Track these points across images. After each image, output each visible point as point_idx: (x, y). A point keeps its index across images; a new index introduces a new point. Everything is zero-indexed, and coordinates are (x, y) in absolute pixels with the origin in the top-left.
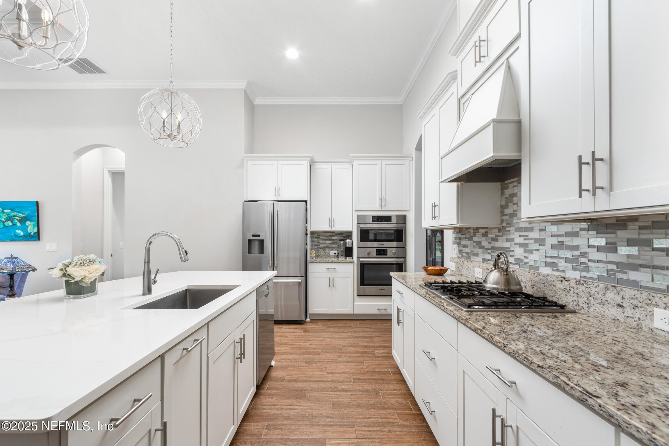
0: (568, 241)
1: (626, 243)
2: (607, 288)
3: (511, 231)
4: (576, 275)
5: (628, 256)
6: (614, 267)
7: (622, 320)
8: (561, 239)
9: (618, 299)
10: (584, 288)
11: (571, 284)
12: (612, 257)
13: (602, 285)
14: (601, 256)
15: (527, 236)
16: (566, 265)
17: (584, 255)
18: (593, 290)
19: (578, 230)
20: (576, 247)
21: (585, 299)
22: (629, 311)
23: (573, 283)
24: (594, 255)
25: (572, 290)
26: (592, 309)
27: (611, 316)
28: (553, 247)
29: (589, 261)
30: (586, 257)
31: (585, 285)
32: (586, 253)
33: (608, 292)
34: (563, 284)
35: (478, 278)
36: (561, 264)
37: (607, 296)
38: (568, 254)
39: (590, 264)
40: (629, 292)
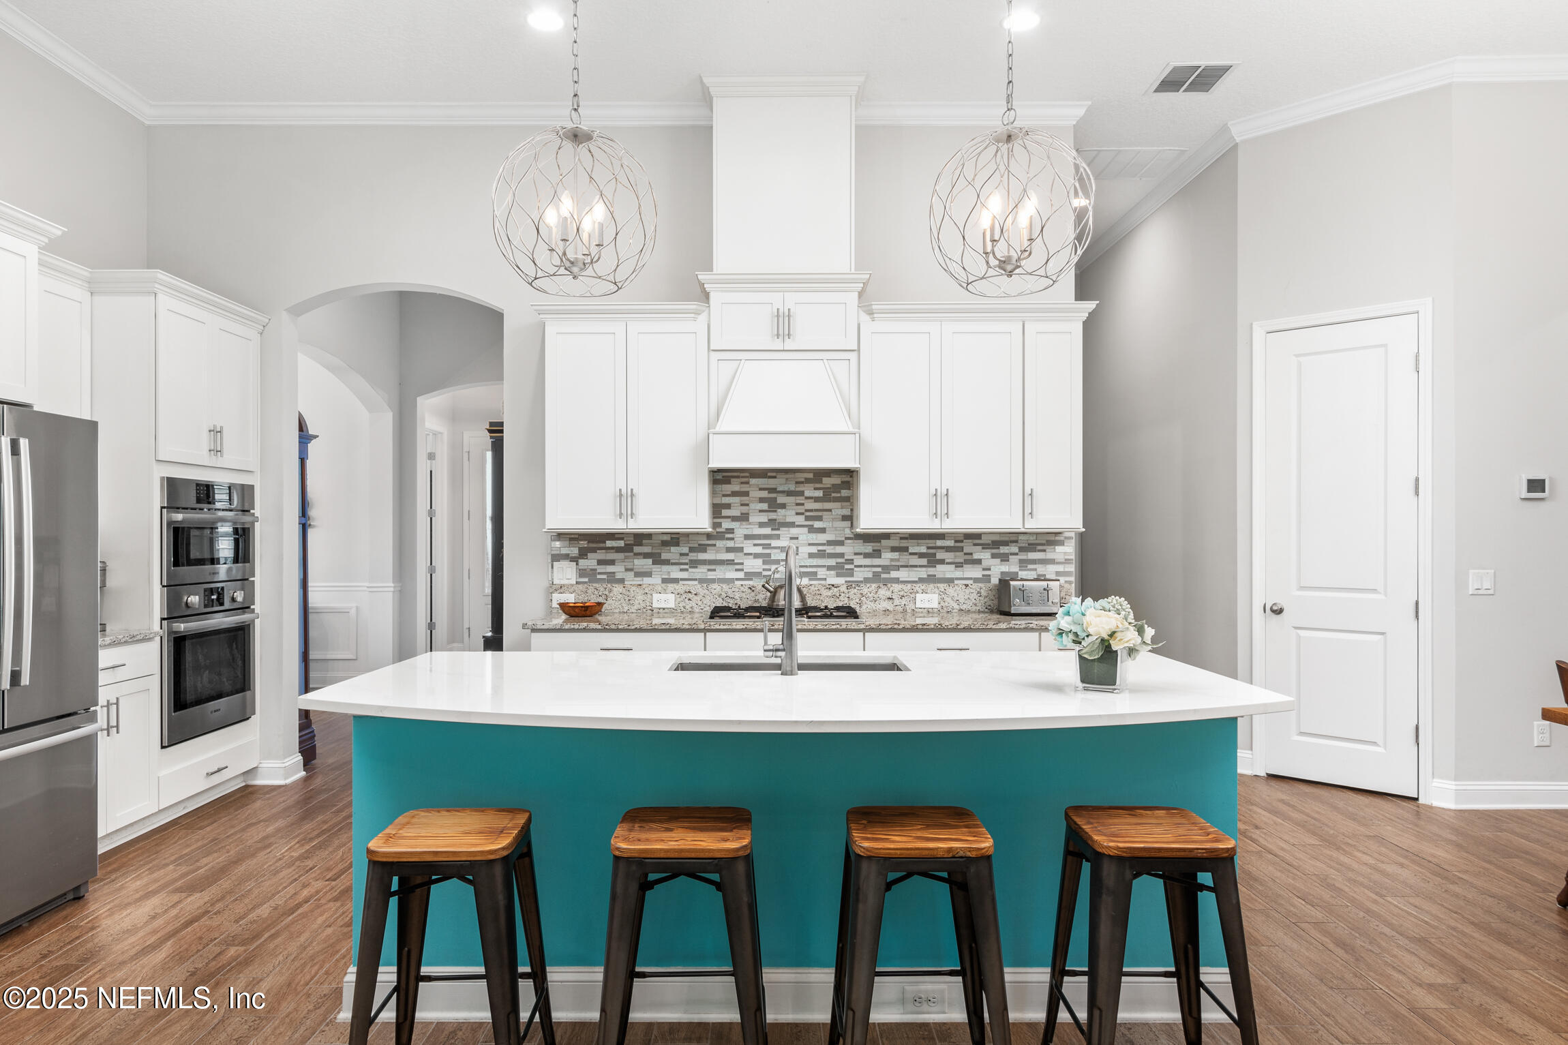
0: (830, 549)
1: (889, 550)
2: (879, 587)
3: (735, 539)
4: (840, 581)
5: (892, 560)
6: (879, 569)
7: (892, 609)
8: (821, 548)
9: (889, 594)
10: (856, 591)
11: (842, 590)
12: (876, 561)
13: (874, 586)
14: (868, 561)
15: (770, 544)
16: (828, 572)
17: (851, 561)
18: (865, 590)
19: (843, 539)
20: (842, 555)
21: (857, 600)
22: (897, 602)
23: (843, 588)
24: (859, 560)
25: (843, 594)
26: (864, 607)
27: (881, 609)
28: (811, 555)
29: (855, 566)
30: (853, 564)
31: (857, 588)
32: (853, 560)
33: (880, 590)
34: (831, 591)
35: (660, 609)
36: (822, 573)
37: (879, 593)
38: (832, 562)
39: (856, 569)
40: (896, 587)
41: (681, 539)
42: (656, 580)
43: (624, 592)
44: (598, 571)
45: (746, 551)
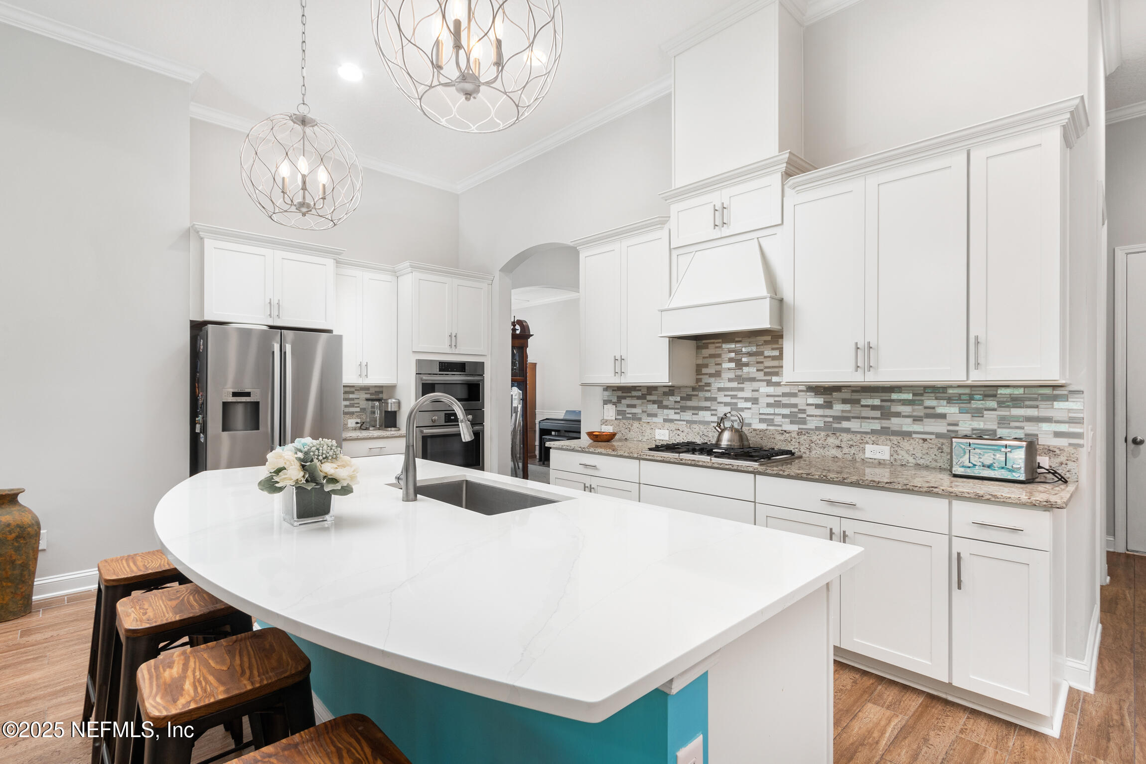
0: (785, 400)
1: (841, 402)
2: (828, 435)
3: (712, 391)
4: (794, 428)
5: (843, 411)
6: (831, 420)
7: (840, 457)
8: (777, 399)
9: (837, 442)
10: (805, 437)
11: (793, 435)
12: (828, 412)
13: (823, 434)
14: (820, 412)
15: (736, 395)
16: (783, 420)
17: (803, 411)
18: (815, 438)
19: (797, 391)
20: (795, 406)
21: (807, 446)
22: (846, 450)
23: (794, 435)
24: (812, 411)
25: (794, 440)
26: (814, 452)
27: (831, 455)
28: (769, 405)
29: (807, 416)
30: (805, 413)
31: (807, 435)
32: (805, 410)
33: (828, 438)
34: (784, 436)
35: (660, 440)
36: (778, 420)
37: (827, 441)
38: (786, 411)
39: (808, 418)
40: (845, 436)
41: (675, 390)
42: (659, 420)
43: (640, 427)
44: (627, 412)
45: (719, 400)
